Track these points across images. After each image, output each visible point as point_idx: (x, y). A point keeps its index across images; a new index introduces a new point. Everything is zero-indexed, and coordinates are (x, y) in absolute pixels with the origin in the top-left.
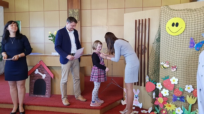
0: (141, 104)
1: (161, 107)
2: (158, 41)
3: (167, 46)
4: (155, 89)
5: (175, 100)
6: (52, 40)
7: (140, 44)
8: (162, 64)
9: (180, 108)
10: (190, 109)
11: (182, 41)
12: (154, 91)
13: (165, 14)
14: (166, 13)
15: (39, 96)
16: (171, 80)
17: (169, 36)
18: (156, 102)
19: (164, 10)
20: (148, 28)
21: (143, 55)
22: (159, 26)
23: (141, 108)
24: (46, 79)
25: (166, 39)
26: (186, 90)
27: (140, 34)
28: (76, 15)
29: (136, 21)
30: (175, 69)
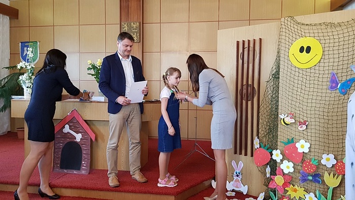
0: (246, 186)
1: (280, 193)
2: (275, 77)
3: (291, 87)
4: (270, 161)
5: (304, 180)
6: (93, 75)
7: (245, 83)
8: (283, 118)
9: (312, 195)
10: (329, 197)
11: (316, 78)
12: (268, 164)
13: (287, 31)
14: (290, 30)
15: (70, 171)
16: (298, 145)
17: (294, 69)
18: (272, 183)
19: (286, 25)
20: (258, 55)
21: (249, 103)
22: (278, 52)
23: (245, 193)
24: (83, 143)
25: (289, 74)
26: (323, 162)
27: (245, 66)
28: (135, 32)
29: (238, 43)
30: (304, 127)
